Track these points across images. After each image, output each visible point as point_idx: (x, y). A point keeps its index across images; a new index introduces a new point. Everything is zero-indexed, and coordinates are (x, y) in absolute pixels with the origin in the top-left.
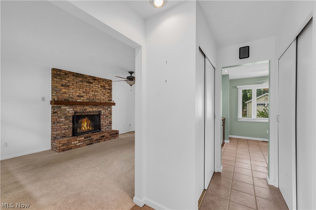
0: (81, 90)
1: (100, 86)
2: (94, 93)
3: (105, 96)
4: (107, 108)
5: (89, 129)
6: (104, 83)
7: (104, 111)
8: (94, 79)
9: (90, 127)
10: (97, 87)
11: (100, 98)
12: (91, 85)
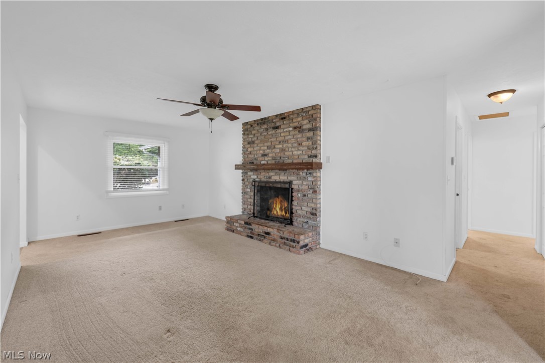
0: (266, 144)
1: (291, 129)
2: (281, 146)
3: (301, 148)
4: (304, 174)
5: (283, 216)
6: (300, 119)
7: (299, 182)
8: (282, 119)
9: (286, 213)
10: (286, 131)
11: (291, 153)
12: (279, 131)
